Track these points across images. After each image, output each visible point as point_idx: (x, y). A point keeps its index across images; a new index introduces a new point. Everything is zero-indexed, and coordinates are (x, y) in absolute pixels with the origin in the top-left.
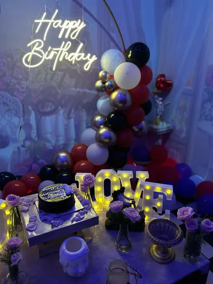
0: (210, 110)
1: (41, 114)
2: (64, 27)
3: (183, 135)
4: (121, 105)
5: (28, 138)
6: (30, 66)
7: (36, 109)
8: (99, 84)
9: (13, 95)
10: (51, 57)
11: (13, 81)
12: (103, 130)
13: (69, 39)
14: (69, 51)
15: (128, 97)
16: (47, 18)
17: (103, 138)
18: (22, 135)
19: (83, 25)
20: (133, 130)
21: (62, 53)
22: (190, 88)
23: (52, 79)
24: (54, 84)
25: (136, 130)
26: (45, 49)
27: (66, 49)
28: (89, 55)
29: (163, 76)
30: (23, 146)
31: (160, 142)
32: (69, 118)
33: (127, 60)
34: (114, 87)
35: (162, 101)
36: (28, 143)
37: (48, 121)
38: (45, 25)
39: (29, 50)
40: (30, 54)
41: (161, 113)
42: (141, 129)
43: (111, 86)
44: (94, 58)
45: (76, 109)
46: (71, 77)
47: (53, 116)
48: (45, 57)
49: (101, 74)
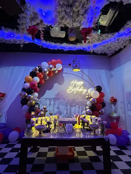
0: (130, 107)
1: (71, 106)
2: (78, 83)
3: (124, 118)
4: (93, 102)
5: (67, 113)
6: (69, 92)
7: (70, 105)
8: (87, 97)
9: (64, 100)
10: (74, 90)
11: (65, 97)
12: (88, 110)
13: (79, 86)
14: (79, 89)
15: (96, 100)
16: (74, 81)
17: (88, 112)
18: (65, 112)
19: (83, 82)
20: (99, 112)
21: (77, 89)
22: (122, 100)
23: (75, 97)
24: (75, 98)
25: (100, 112)
26: (73, 88)
27: (78, 88)
28: (84, 89)
29: (113, 97)
30: (65, 116)
31: (115, 121)
32: (79, 108)
33: (95, 90)
34: (91, 97)
35: (114, 106)
36: (67, 115)
37: (73, 108)
38: (73, 83)
39: (69, 88)
40: (69, 89)
41: (114, 110)
42: (102, 112)
43: (90, 97)
44: (86, 90)
45: (82, 106)
46: (80, 96)
47: (74, 107)
48: (73, 90)
49: (88, 94)
